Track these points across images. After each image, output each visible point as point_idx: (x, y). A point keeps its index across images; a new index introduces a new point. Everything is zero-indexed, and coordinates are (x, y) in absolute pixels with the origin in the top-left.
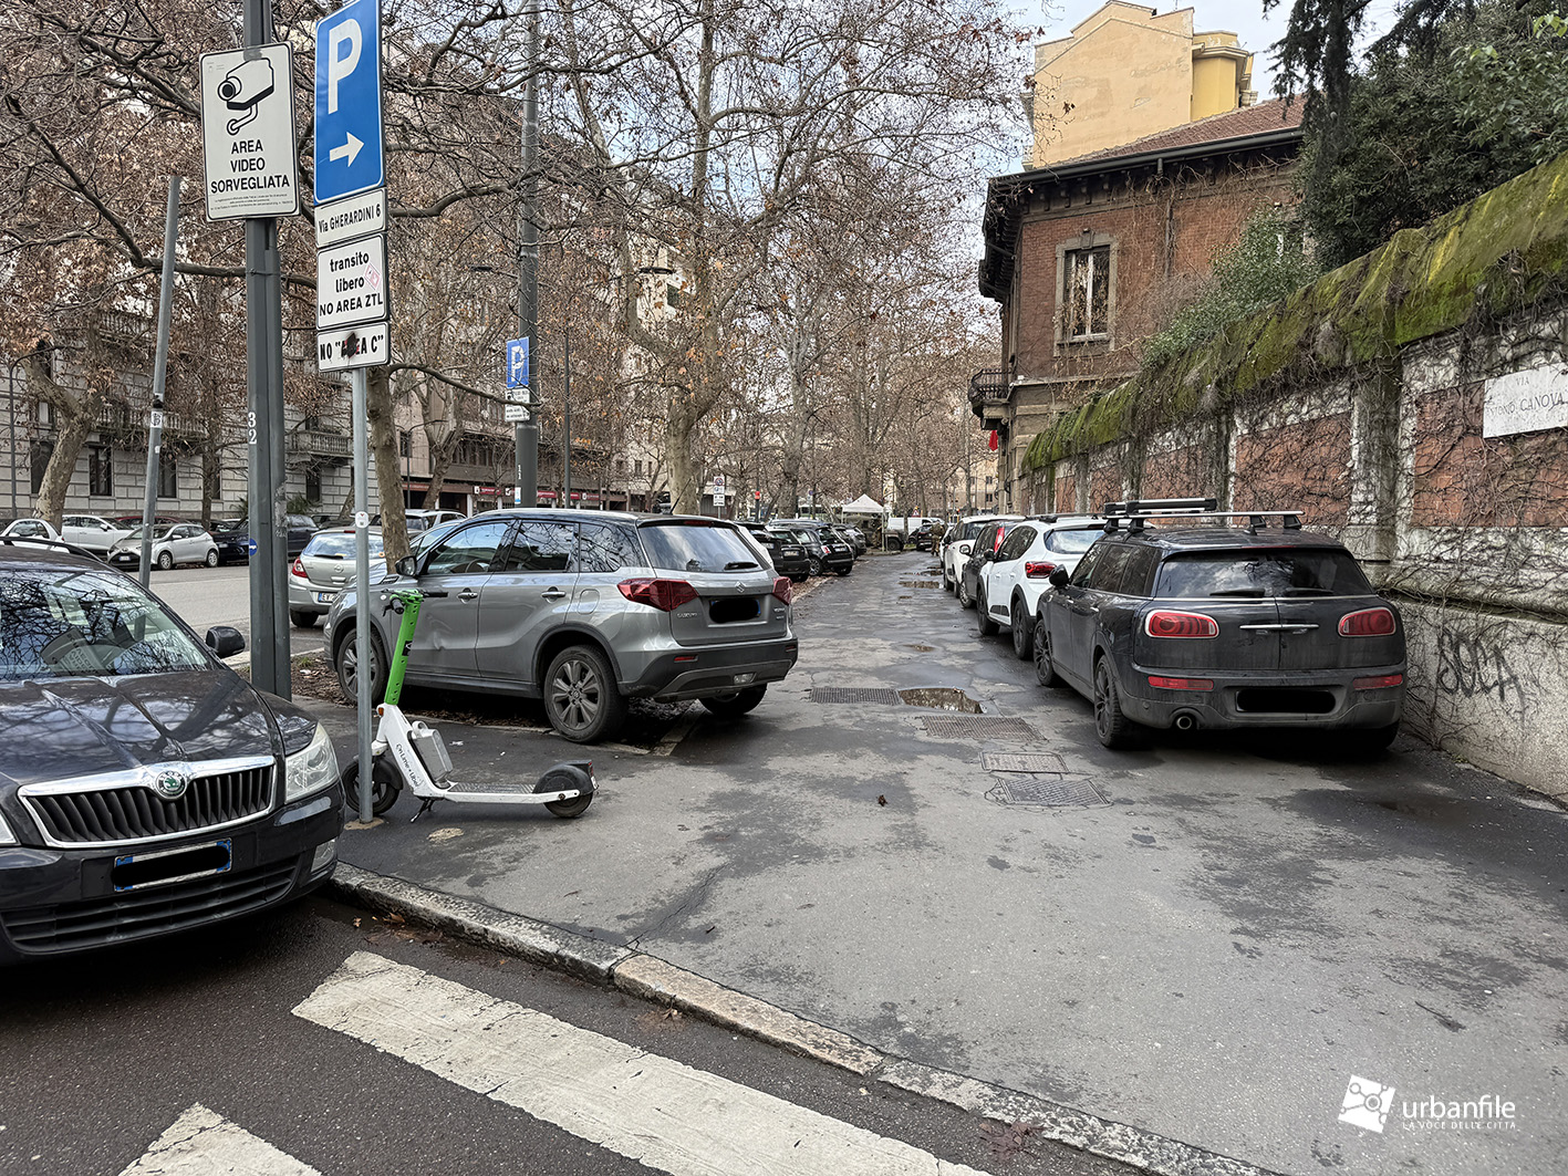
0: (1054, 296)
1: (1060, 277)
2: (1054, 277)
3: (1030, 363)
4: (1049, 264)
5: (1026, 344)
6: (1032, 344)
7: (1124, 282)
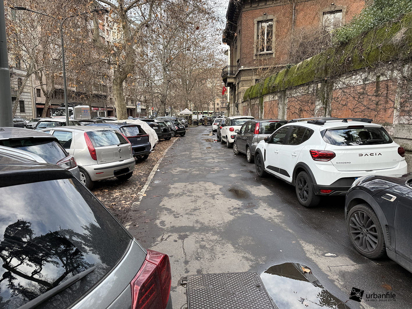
0: (253, 38)
1: (256, 30)
2: (253, 31)
3: (246, 61)
4: (252, 26)
5: (244, 55)
6: (246, 55)
7: (278, 33)
